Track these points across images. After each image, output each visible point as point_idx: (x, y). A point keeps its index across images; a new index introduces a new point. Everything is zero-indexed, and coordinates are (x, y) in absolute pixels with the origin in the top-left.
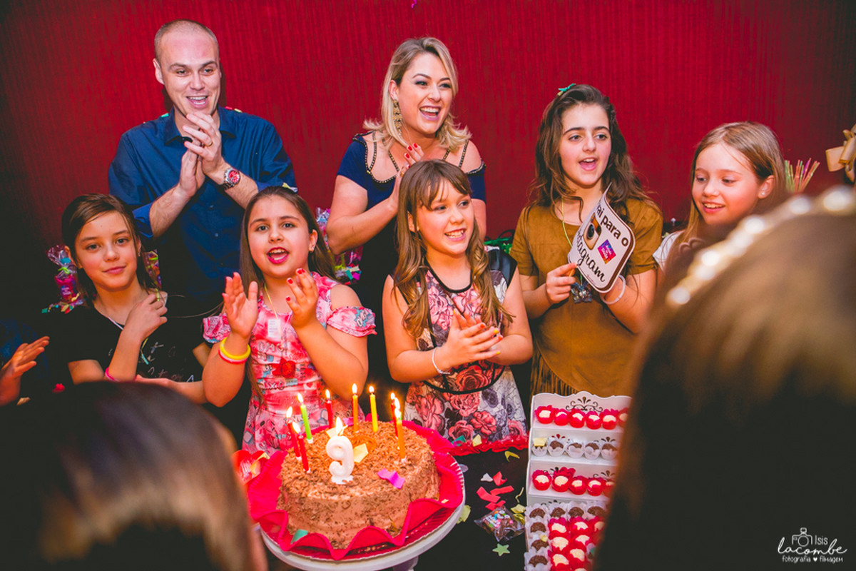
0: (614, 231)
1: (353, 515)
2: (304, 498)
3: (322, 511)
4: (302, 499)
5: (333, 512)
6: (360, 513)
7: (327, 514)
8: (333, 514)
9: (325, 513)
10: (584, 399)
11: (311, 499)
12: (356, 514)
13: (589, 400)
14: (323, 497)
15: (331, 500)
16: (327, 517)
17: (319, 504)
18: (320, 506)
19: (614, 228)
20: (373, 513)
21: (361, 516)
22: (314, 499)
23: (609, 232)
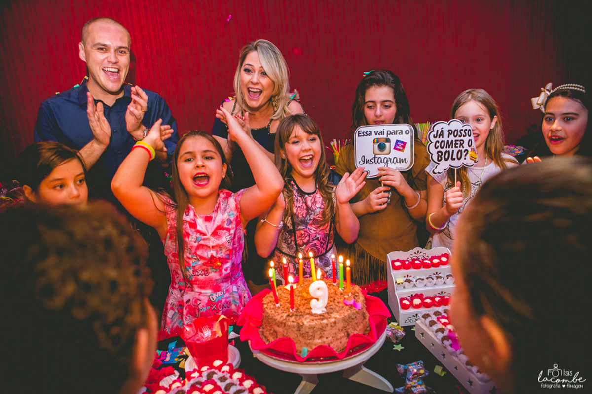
0: (398, 133)
1: (337, 331)
2: (302, 326)
3: (316, 332)
4: (300, 327)
5: (324, 331)
6: (341, 328)
7: (320, 333)
8: (325, 333)
9: (319, 333)
10: (418, 252)
11: (308, 325)
12: (339, 330)
13: (421, 252)
14: (317, 323)
15: (323, 323)
16: (320, 335)
17: (314, 327)
18: (315, 329)
19: (397, 131)
20: (348, 327)
21: (342, 330)
22: (310, 325)
23: (395, 135)
